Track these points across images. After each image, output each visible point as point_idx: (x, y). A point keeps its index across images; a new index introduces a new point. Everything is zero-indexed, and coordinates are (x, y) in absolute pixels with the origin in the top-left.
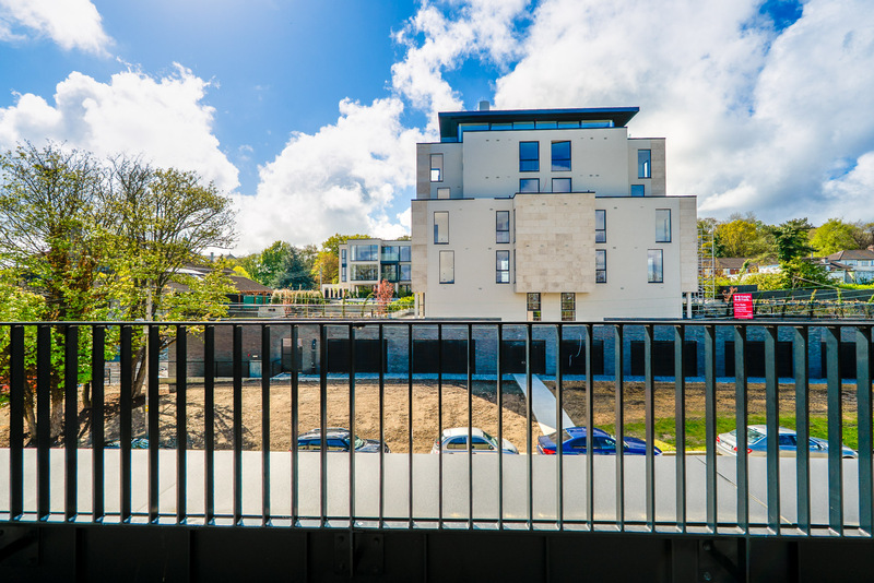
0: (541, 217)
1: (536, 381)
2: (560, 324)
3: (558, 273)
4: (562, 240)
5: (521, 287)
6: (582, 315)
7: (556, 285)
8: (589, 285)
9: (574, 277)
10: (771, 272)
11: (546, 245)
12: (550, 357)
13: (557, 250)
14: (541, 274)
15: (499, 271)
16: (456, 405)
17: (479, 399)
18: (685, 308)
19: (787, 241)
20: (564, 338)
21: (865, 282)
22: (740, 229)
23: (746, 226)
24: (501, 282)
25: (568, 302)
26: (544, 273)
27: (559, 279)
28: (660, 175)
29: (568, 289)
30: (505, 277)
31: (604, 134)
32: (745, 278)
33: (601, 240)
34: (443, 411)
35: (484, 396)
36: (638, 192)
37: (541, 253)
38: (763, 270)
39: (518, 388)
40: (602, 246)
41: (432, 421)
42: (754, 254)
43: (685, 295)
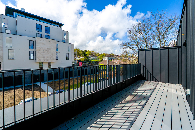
0: (43, 44)
1: (42, 83)
2: (48, 69)
3: (48, 57)
4: (48, 50)
5: (38, 60)
6: (53, 67)
7: (47, 60)
8: (55, 60)
9: (51, 58)
10: (82, 58)
11: (44, 51)
12: (45, 77)
13: (47, 52)
14: (43, 57)
15: (30, 56)
16: (20, 94)
17: (27, 91)
18: (72, 65)
19: (84, 53)
20: (49, 72)
21: (93, 60)
22: (77, 50)
23: (78, 50)
24: (31, 59)
25: (50, 64)
26: (44, 57)
27: (48, 59)
28: (68, 39)
29: (50, 61)
30: (32, 58)
31: (57, 27)
32: (79, 59)
33: (57, 50)
34: (16, 96)
35: (28, 90)
36: (64, 41)
37: (43, 52)
38: (81, 58)
39: (38, 86)
40: (57, 52)
41: (12, 100)
42: (80, 55)
43: (72, 62)
